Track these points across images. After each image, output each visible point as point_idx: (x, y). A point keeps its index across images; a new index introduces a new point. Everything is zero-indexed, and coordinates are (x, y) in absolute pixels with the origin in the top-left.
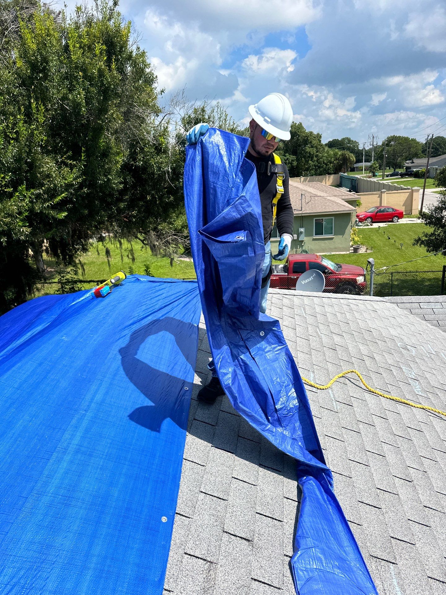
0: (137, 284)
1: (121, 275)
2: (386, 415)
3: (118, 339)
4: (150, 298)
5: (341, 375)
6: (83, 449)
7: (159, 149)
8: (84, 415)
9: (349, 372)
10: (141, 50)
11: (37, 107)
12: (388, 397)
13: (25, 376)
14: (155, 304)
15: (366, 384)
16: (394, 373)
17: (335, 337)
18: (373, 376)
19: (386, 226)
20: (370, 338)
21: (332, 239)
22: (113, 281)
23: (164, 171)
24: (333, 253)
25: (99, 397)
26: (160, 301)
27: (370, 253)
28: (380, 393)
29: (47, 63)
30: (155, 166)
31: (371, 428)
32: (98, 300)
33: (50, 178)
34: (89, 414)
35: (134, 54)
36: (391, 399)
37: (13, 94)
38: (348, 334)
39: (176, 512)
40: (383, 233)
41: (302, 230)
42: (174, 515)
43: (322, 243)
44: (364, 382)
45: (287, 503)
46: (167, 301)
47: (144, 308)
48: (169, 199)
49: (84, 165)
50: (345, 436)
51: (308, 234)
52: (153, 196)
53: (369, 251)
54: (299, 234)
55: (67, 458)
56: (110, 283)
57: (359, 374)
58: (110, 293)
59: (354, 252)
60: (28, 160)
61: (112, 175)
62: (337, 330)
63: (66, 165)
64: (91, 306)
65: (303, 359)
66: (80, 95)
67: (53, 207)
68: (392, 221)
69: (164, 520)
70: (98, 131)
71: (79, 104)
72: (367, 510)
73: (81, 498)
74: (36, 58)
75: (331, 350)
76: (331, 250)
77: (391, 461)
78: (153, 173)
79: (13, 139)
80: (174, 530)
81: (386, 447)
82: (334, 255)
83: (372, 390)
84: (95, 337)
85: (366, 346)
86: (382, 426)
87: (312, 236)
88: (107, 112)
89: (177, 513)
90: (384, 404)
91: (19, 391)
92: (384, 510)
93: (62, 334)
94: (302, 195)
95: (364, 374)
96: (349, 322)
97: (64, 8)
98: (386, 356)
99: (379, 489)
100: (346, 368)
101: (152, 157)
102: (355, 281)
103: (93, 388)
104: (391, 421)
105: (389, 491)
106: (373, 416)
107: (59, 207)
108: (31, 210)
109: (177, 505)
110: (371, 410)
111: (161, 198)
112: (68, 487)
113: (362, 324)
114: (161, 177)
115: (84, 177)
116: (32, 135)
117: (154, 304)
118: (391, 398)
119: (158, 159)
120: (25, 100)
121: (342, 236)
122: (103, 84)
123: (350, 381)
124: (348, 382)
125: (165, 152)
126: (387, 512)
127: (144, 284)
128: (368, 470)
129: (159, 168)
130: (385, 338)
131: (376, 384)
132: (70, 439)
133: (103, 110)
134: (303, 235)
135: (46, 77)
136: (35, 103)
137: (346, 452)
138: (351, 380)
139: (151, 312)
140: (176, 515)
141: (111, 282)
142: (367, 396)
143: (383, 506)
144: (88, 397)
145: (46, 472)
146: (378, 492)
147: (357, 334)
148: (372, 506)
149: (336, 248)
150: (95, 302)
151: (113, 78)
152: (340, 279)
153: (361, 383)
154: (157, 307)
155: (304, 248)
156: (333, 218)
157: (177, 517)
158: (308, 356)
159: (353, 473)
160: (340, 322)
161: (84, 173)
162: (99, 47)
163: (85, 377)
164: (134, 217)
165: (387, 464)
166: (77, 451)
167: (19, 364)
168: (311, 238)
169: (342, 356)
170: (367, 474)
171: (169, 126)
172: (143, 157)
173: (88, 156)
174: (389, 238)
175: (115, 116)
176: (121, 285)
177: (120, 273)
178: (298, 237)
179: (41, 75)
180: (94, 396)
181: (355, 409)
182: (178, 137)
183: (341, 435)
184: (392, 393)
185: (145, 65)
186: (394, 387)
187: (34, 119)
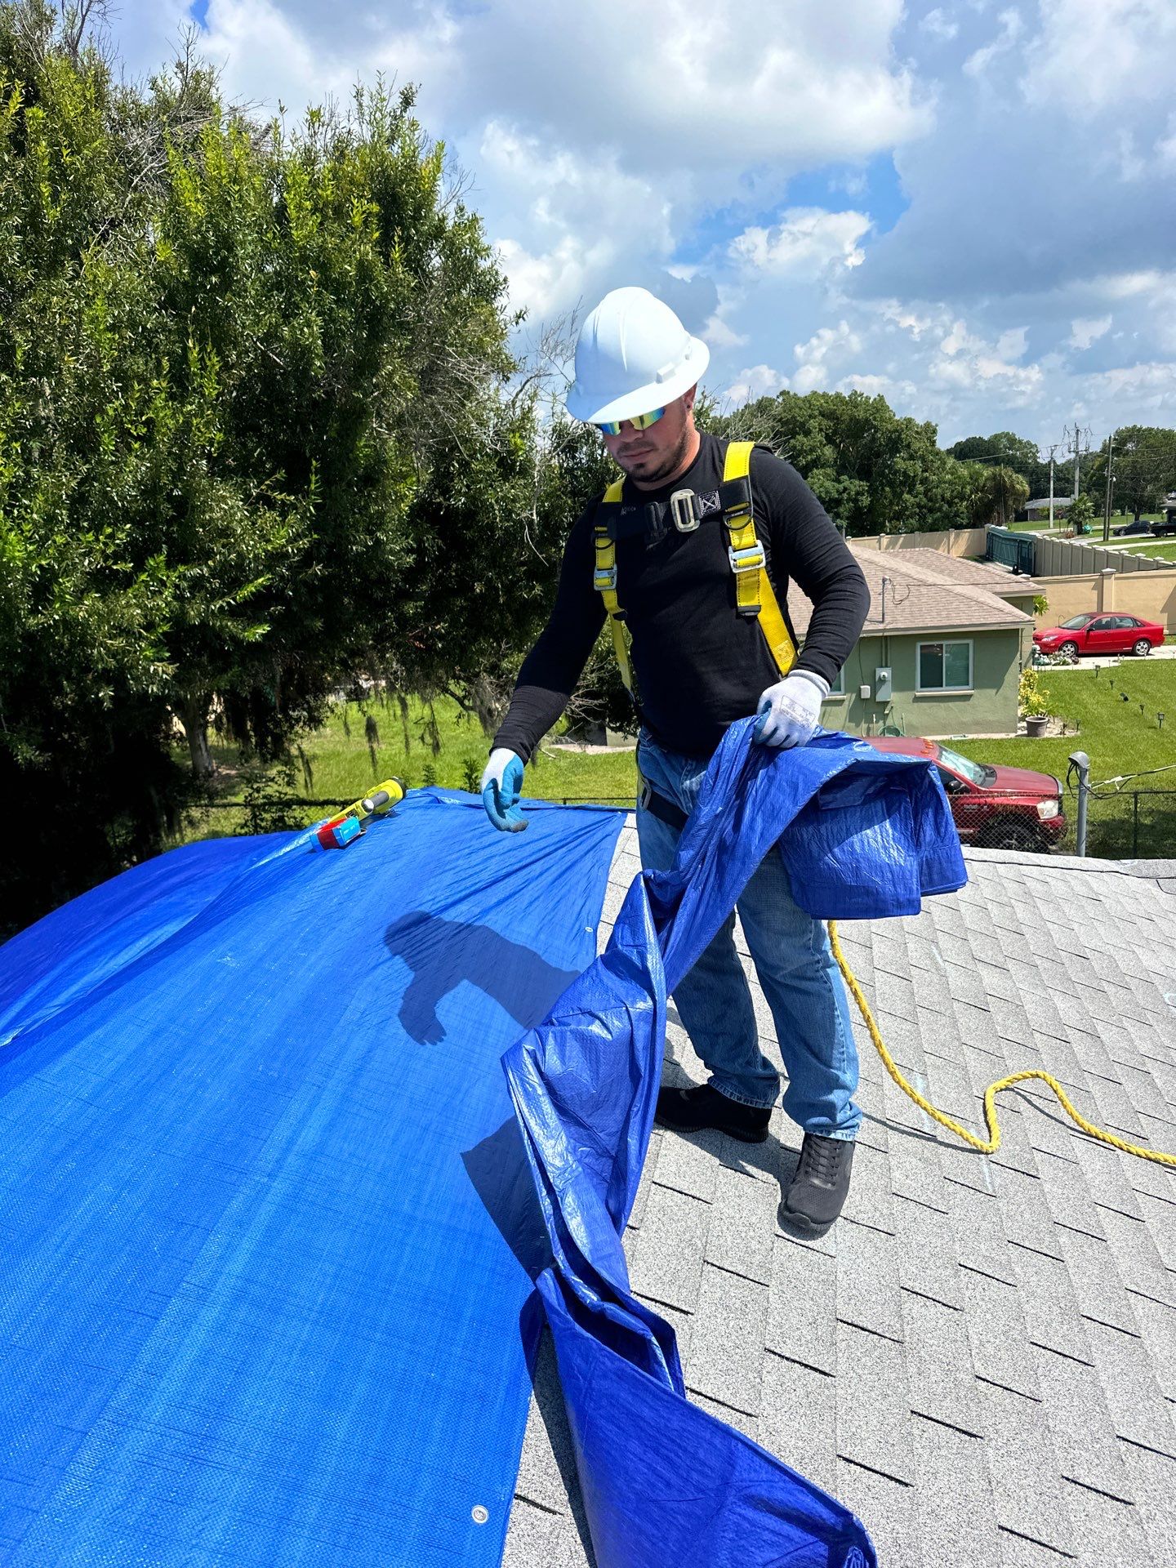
0: (433, 813)
1: (393, 789)
2: (1138, 1207)
3: (373, 964)
4: (467, 851)
5: (1002, 1083)
6: (255, 1290)
7: (509, 465)
8: (266, 1189)
9: (1025, 1077)
10: (468, 214)
11: (202, 359)
12: (1141, 1151)
13: (113, 1065)
14: (481, 867)
15: (1076, 1114)
16: (1157, 1080)
17: (984, 971)
18: (1096, 1089)
19: (1116, 664)
20: (1082, 977)
21: (967, 697)
22: (370, 805)
23: (521, 521)
24: (970, 737)
25: (309, 1136)
26: (493, 860)
27: (1073, 739)
28: (1117, 1141)
29: (230, 249)
30: (496, 507)
31: (1095, 1247)
32: (329, 855)
33: (228, 536)
34: (280, 1187)
35: (449, 224)
36: (1150, 1159)
37: (144, 328)
38: (1022, 965)
39: (517, 1491)
40: (1109, 685)
41: (885, 673)
42: (510, 1501)
43: (941, 711)
44: (1070, 1105)
45: (847, 1477)
46: (513, 860)
47: (448, 878)
48: (530, 591)
49: (316, 506)
50: (1017, 1270)
51: (901, 685)
52: (489, 584)
53: (1069, 733)
54: (877, 683)
55: (210, 1315)
56: (361, 810)
57: (1054, 1083)
58: (360, 836)
59: (1028, 735)
60: (175, 493)
61: (386, 532)
62: (990, 953)
63: (270, 504)
64: (309, 870)
65: (895, 1035)
66: (310, 329)
67: (234, 612)
68: (1133, 653)
69: (479, 1516)
70: (355, 417)
71: (307, 350)
72: (1090, 1509)
73: (240, 1440)
74: (204, 238)
75: (973, 1009)
76: (964, 727)
77: (1157, 1350)
78: (492, 527)
79: (138, 438)
80: (507, 1550)
81: (1141, 1307)
82: (973, 741)
83: (1094, 1130)
84: (313, 958)
85: (1074, 1002)
86: (1126, 1240)
87: (913, 689)
88: (378, 370)
89: (519, 1497)
90: (1129, 1174)
91: (92, 1110)
92: (1143, 1511)
93: (221, 948)
94: (884, 580)
95: (1070, 1081)
96: (1024, 929)
97: (277, 115)
98: (1131, 1029)
99: (1124, 1439)
100: (1017, 1064)
101: (491, 486)
102: (1033, 813)
103: (296, 1108)
104: (1152, 1225)
105: (1154, 1447)
106: (1099, 1208)
107: (250, 611)
108: (178, 619)
109: (518, 1469)
110: (1093, 1191)
111: (510, 589)
112: (204, 1405)
113: (1059, 937)
114: (513, 537)
115: (315, 536)
116: (186, 429)
117: (477, 869)
118: (1152, 1156)
119: (507, 489)
120: (174, 343)
121: (994, 691)
122: (368, 299)
123: (1030, 1102)
124: (1023, 1106)
125: (524, 472)
126: (1151, 1518)
127: (453, 813)
128: (1089, 1379)
129: (508, 513)
130: (1127, 978)
131: (1104, 1114)
132: (221, 1258)
133: (367, 365)
134: (888, 686)
135: (226, 286)
136: (197, 349)
137: (1020, 1318)
138: (1033, 1099)
139: (468, 891)
140: (515, 1501)
141: (364, 806)
142: (1080, 1146)
143: (1139, 1498)
144: (282, 1132)
145: (146, 1357)
146: (1123, 1449)
147: (1048, 964)
148: (1105, 1494)
149: (977, 723)
150: (320, 861)
151: (395, 283)
152: (991, 806)
153: (1062, 1109)
154: (486, 877)
155: (889, 722)
156: (970, 642)
157: (518, 1510)
158: (908, 1026)
159: (1044, 1385)
160: (998, 930)
161: (315, 526)
162: (361, 208)
163: (276, 1075)
164: (441, 637)
165: (1147, 1360)
166: (239, 1297)
167: (99, 1033)
168: (909, 695)
169: (1006, 1028)
170: (1088, 1389)
171: (535, 405)
172: (468, 486)
173: (326, 482)
174: (1126, 699)
175: (396, 379)
176: (392, 815)
177: (389, 782)
178: (874, 692)
179: (214, 279)
180: (296, 1133)
181: (1047, 1187)
182: (559, 432)
183: (1008, 1266)
184: (1151, 1139)
185: (478, 251)
186: (1159, 1124)
187: (194, 389)
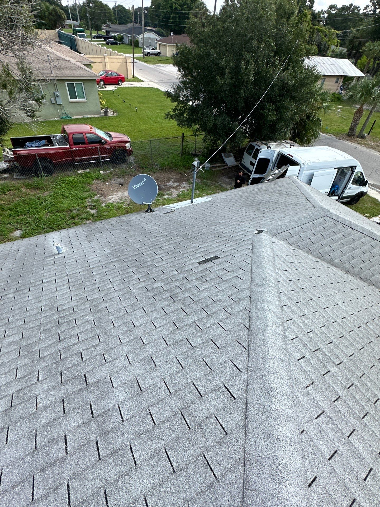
19: (116, 89)
21: (85, 103)
24: (89, 116)
27: (116, 116)
40: (118, 96)
41: (58, 93)
43: (78, 107)
53: (115, 114)
54: (56, 97)
59: (104, 115)
68: (119, 84)
94: (48, 56)
102: (124, 147)
134: (60, 98)
149: (90, 111)
152: (114, 147)
155: (63, 112)
156: (82, 83)
174: (124, 102)
178: (56, 100)
